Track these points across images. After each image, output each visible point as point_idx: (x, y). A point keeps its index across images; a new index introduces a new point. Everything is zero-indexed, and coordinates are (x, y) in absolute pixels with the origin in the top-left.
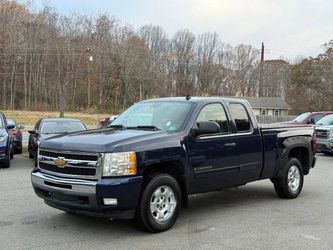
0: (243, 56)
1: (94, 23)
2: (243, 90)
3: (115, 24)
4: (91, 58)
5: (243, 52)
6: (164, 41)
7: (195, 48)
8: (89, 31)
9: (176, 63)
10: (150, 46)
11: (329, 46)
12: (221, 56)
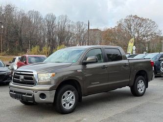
0: (80, 27)
1: (3, 8)
2: (80, 43)
3: (15, 9)
4: (2, 27)
5: (79, 25)
6: (41, 19)
7: (56, 23)
9: (47, 30)
10: (33, 21)
11: (119, 23)
12: (69, 26)
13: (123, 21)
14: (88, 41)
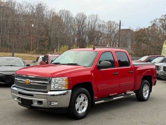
0: (110, 27)
1: (35, 7)
2: (110, 44)
3: (45, 8)
4: (33, 26)
5: (110, 24)
6: (71, 18)
7: (86, 22)
8: (32, 11)
9: (77, 29)
11: (153, 23)
12: (99, 26)
13: (158, 21)
14: (119, 41)
